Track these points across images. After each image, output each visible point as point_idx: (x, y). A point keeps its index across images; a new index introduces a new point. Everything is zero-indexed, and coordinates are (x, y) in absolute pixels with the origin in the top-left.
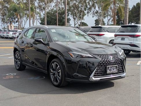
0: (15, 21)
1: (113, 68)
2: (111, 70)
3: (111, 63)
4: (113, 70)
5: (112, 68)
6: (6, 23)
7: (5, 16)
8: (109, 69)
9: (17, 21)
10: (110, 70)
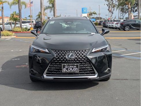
0: (134, 10)
1: (73, 67)
2: (69, 69)
3: (69, 61)
4: (73, 69)
5: (70, 67)
6: (125, 12)
7: (125, 6)
8: (66, 67)
9: (137, 10)
10: (67, 69)
